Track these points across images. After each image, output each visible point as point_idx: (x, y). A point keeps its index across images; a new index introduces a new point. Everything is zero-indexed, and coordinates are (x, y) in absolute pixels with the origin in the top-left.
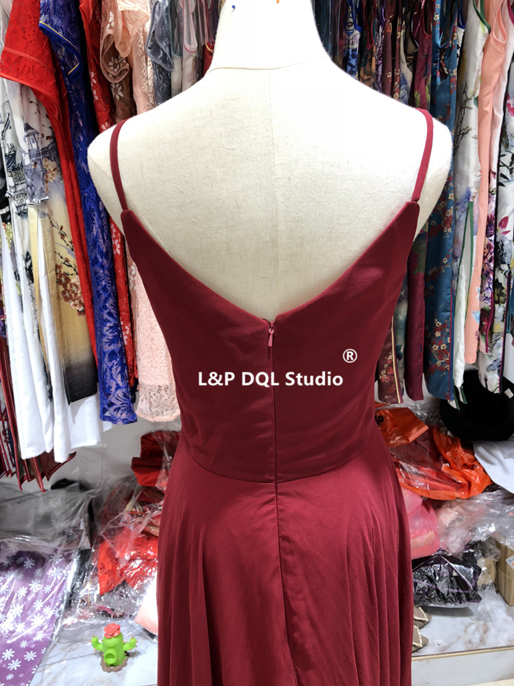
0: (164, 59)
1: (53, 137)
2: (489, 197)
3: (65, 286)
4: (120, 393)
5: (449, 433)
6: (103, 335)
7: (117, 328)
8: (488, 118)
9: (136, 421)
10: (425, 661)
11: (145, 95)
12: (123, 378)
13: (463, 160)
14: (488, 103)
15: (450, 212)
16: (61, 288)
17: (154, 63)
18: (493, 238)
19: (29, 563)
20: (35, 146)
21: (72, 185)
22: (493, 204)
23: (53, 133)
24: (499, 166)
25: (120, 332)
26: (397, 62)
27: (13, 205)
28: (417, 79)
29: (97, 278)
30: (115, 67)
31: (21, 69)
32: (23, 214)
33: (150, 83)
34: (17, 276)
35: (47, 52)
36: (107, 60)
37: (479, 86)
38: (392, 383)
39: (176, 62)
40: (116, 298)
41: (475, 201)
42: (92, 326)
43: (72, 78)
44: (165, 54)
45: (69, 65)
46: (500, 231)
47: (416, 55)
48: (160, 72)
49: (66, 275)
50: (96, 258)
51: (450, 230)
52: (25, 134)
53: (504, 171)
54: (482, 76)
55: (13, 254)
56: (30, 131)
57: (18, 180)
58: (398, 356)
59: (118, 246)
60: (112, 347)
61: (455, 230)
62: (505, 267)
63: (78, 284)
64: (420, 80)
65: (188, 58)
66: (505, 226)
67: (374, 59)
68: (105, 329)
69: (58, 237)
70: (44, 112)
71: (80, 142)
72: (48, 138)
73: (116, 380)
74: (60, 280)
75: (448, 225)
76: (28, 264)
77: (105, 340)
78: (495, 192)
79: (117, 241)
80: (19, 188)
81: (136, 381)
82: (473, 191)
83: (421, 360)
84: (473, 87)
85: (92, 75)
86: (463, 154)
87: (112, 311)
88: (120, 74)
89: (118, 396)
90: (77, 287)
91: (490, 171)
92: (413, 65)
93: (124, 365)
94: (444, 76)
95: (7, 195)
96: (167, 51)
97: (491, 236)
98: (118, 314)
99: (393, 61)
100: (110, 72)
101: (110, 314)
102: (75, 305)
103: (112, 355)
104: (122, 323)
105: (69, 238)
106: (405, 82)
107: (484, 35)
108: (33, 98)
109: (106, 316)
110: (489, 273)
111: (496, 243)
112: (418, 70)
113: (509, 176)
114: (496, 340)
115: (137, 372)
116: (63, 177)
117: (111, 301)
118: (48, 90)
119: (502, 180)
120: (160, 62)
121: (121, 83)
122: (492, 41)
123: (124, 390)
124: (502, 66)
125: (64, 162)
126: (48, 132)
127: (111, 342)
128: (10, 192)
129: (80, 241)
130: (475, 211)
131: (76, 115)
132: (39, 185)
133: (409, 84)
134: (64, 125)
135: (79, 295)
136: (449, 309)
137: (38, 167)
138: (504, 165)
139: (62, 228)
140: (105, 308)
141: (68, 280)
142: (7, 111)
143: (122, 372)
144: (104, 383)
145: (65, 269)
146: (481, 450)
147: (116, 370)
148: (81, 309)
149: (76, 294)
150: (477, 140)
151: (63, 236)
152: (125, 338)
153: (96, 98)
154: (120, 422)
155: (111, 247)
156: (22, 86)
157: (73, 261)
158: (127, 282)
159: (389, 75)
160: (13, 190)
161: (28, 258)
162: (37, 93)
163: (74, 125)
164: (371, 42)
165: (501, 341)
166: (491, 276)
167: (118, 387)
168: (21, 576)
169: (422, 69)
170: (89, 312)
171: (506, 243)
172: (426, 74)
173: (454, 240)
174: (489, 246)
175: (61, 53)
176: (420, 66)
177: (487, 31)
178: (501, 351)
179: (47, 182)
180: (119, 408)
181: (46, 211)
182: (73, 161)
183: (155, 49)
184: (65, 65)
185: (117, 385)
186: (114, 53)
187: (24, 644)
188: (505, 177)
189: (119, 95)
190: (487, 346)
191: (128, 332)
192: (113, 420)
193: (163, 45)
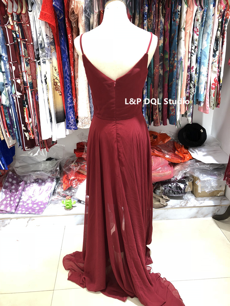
0: (88, 15)
1: (54, 38)
2: (188, 60)
3: (56, 86)
4: (72, 120)
5: (180, 144)
6: (68, 101)
7: (72, 99)
8: (188, 35)
9: (77, 129)
10: (166, 210)
11: (82, 25)
12: (73, 115)
13: (180, 48)
14: (188, 29)
15: (176, 64)
16: (55, 87)
17: (85, 16)
18: (189, 73)
19: (40, 181)
20: (48, 41)
21: (59, 54)
22: (189, 62)
23: (53, 37)
24: (191, 50)
25: (73, 101)
26: (159, 16)
27: (41, 59)
28: (165, 22)
29: (66, 83)
30: (73, 17)
31: (46, 17)
32: (44, 62)
33: (84, 21)
34: (42, 82)
35: (53, 12)
36: (71, 14)
37: (185, 24)
38: (157, 119)
39: (92, 16)
40: (72, 90)
41: (183, 61)
42: (64, 99)
43: (60, 20)
44: (88, 13)
45: (60, 16)
46: (192, 70)
47: (165, 14)
48: (87, 19)
49: (56, 82)
50: (66, 77)
51: (175, 70)
52: (46, 37)
53: (193, 51)
54: (186, 21)
55: (41, 75)
56: (47, 36)
57: (43, 51)
58: (159, 111)
59: (73, 73)
60: (70, 105)
61: (177, 70)
62: (193, 82)
63: (60, 86)
64: (166, 22)
65: (96, 14)
66: (193, 69)
67: (152, 15)
68: (68, 99)
69: (54, 70)
70: (51, 30)
71: (62, 40)
72: (52, 39)
73: (71, 116)
74: (55, 84)
75: (175, 68)
76: (45, 78)
77: (68, 103)
78: (190, 58)
79: (72, 72)
80: (43, 54)
81: (77, 117)
82: (183, 57)
83: (166, 112)
84: (183, 25)
85: (66, 19)
86: (180, 45)
87: (71, 93)
88: (75, 19)
89: (72, 121)
90: (59, 86)
91: (189, 52)
92: (164, 17)
93: (74, 111)
94: (174, 21)
95: (40, 56)
96: (89, 12)
97: (189, 72)
98: (72, 95)
99: (158, 16)
100: (72, 18)
101: (70, 94)
102: (59, 92)
103: (70, 107)
104: (73, 98)
105: (57, 71)
106: (162, 23)
107: (186, 8)
108: (48, 26)
109: (69, 95)
110: (188, 84)
111: (190, 75)
112: (166, 19)
113: (194, 53)
114: (191, 106)
115: (78, 114)
116: (56, 52)
117: (70, 90)
118: (53, 24)
119: (192, 54)
120: (87, 16)
121: (75, 22)
122: (188, 10)
123: (74, 119)
124: (192, 17)
125: (57, 46)
126: (52, 37)
127: (70, 103)
128: (40, 55)
129: (61, 71)
130: (183, 64)
131: (61, 32)
132: (49, 53)
133: (163, 23)
134: (57, 35)
135: (60, 89)
136: (175, 95)
137: (49, 48)
138: (193, 50)
139: (55, 67)
140: (68, 92)
141: (57, 84)
142: (40, 30)
143: (73, 113)
144: (68, 117)
145: (56, 81)
146: (191, 149)
147: (71, 113)
148: (61, 94)
149: (59, 89)
150: (184, 42)
151: (56, 70)
152: (74, 103)
153: (67, 26)
154: (73, 129)
155: (71, 74)
156: (46, 22)
157: (58, 78)
158: (75, 85)
159: (157, 20)
160: (41, 55)
161: (45, 76)
162: (49, 25)
163: (60, 35)
164: (151, 10)
165: (192, 107)
166: (189, 85)
167: (72, 118)
168: (38, 185)
169: (167, 19)
170: (63, 95)
171: (193, 74)
172: (168, 20)
173: (177, 73)
174: (188, 76)
175: (58, 12)
176: (166, 18)
177: (187, 7)
178: (192, 110)
179: (51, 52)
180: (72, 125)
181: (51, 62)
182: (59, 46)
183: (85, 11)
184: (59, 16)
185: (72, 117)
186: (73, 12)
187: (40, 203)
188: (193, 53)
189: (74, 25)
190: (188, 108)
191: (75, 101)
192: (70, 129)
193: (88, 10)
